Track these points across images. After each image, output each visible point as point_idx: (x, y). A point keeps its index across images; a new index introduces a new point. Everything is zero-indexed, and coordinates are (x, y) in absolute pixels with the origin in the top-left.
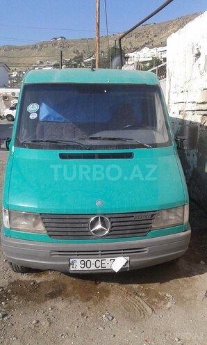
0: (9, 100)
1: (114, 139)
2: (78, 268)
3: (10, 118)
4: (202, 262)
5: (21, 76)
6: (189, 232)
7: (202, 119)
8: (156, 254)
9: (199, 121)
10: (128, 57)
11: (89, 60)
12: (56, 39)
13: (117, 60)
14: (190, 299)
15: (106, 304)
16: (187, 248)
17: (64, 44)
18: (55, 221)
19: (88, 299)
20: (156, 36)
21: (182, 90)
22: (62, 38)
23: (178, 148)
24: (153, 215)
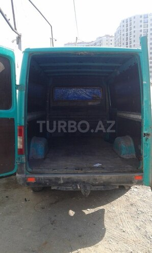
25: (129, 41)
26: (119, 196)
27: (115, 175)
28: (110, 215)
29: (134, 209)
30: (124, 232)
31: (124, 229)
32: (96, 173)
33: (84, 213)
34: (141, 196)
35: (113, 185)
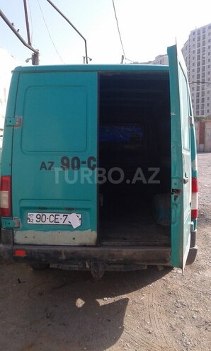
25: (201, 61)
26: (154, 281)
27: (140, 250)
28: (135, 307)
29: (172, 299)
30: (150, 333)
31: (151, 330)
32: (114, 246)
33: (98, 303)
34: (186, 281)
35: (139, 264)
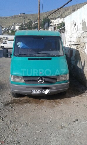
0: (2, 40)
1: (45, 54)
2: (34, 93)
3: (3, 48)
4: (74, 94)
5: (6, 29)
6: (69, 83)
7: (76, 48)
8: (58, 89)
9: (75, 48)
10: (51, 22)
11: (35, 23)
12: (21, 14)
13: (46, 24)
14: (69, 103)
15: (43, 104)
16: (68, 88)
17: (25, 16)
18: (27, 78)
19: (37, 103)
20: (63, 13)
21: (70, 37)
22: (23, 13)
23: (66, 57)
24: (57, 77)
